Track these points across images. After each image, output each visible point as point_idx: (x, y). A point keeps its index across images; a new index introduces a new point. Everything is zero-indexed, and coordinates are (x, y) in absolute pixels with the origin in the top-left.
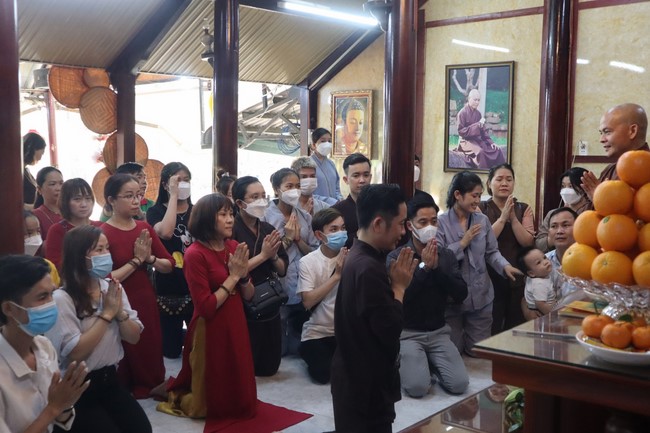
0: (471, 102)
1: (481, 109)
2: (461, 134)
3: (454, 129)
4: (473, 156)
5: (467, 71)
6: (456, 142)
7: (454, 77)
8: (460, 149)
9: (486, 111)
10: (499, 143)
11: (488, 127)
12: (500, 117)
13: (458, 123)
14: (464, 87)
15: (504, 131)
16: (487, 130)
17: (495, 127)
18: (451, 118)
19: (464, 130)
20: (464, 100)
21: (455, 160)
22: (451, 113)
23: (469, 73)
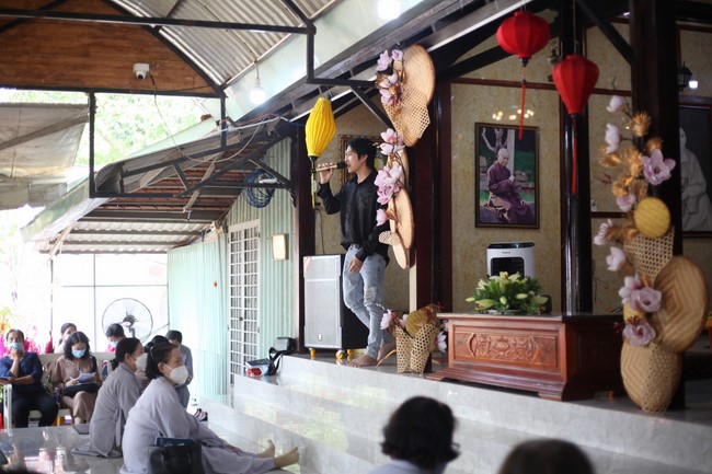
0: (500, 159)
1: (510, 166)
2: (491, 190)
3: (484, 185)
4: (504, 211)
5: (496, 131)
6: (487, 198)
7: (483, 135)
8: (491, 205)
9: (515, 169)
10: (528, 200)
11: (517, 184)
12: (528, 175)
13: (488, 179)
14: (493, 145)
15: (531, 189)
16: (516, 187)
17: (523, 185)
18: (481, 174)
19: (494, 186)
20: (493, 157)
21: (486, 215)
22: (481, 170)
23: (498, 133)
